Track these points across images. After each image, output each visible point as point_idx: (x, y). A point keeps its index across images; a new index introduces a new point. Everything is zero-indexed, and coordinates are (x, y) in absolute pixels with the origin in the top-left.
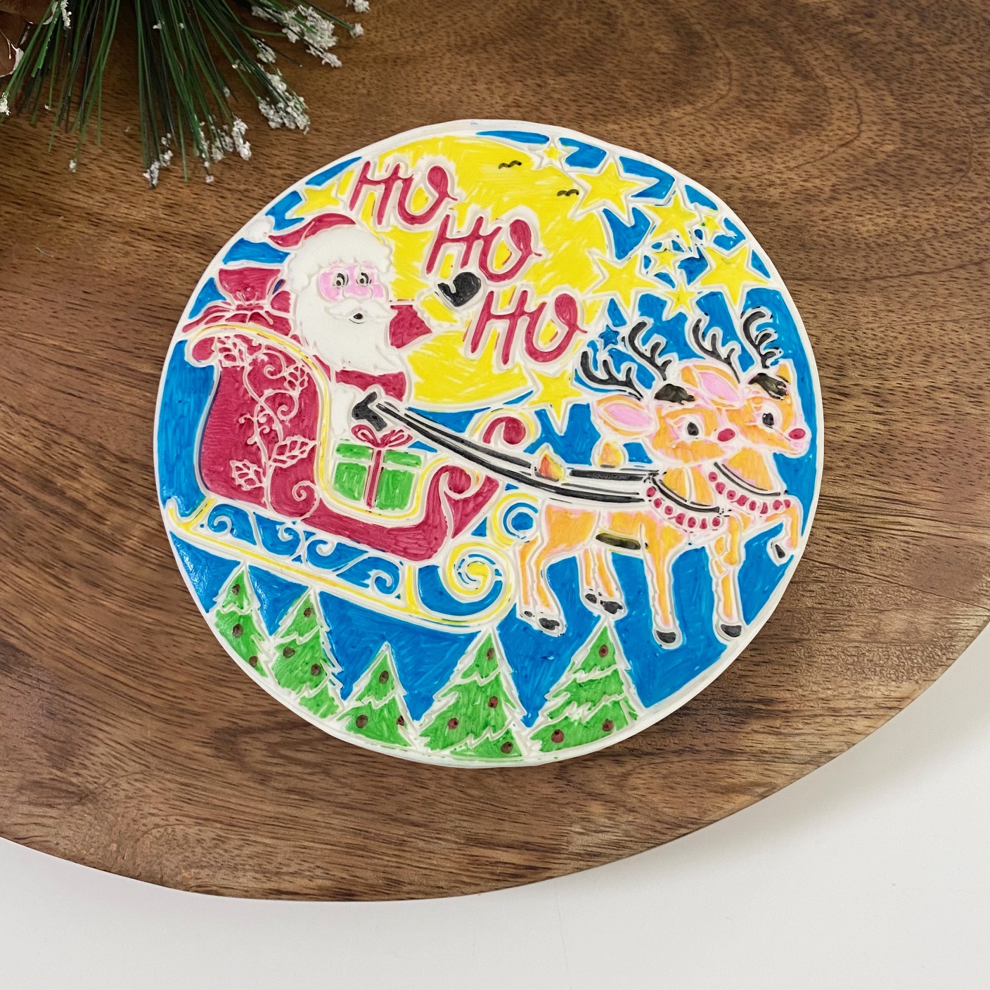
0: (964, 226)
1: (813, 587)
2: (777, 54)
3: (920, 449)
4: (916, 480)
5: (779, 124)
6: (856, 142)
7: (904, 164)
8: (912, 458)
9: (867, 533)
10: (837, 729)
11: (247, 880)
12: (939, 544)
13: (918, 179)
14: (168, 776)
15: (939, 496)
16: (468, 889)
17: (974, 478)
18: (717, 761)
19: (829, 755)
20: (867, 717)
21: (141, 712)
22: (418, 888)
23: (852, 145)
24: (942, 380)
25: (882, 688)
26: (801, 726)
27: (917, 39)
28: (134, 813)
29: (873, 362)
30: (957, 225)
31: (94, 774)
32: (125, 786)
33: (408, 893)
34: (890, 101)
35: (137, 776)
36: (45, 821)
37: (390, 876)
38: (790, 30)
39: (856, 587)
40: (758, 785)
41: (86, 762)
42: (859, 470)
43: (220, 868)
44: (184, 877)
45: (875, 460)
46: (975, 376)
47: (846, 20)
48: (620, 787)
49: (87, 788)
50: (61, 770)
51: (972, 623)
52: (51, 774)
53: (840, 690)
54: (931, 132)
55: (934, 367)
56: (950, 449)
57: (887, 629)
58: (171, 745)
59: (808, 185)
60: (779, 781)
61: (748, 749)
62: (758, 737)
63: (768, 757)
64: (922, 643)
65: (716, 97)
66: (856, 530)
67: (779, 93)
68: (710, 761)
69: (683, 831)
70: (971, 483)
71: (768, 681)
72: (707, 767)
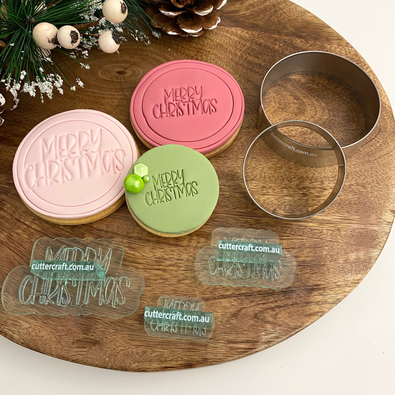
0: (352, 138)
1: (326, 248)
2: (288, 94)
3: (350, 203)
4: (351, 212)
5: (292, 113)
6: (316, 117)
7: (331, 122)
8: (348, 206)
9: (338, 230)
10: (340, 292)
11: (155, 365)
12: (361, 231)
13: (336, 126)
14: (124, 332)
15: (359, 217)
16: (230, 358)
17: (368, 210)
18: (305, 306)
19: (339, 300)
20: (349, 287)
21: (112, 312)
22: (213, 360)
23: (314, 117)
24: (353, 182)
25: (352, 277)
26: (329, 292)
27: (328, 87)
28: (114, 347)
29: (332, 179)
30: (349, 138)
31: (98, 335)
32: (110, 337)
33: (211, 362)
34: (323, 104)
35: (113, 334)
36: (82, 353)
37: (203, 357)
38: (291, 87)
39: (339, 247)
40: (319, 312)
41: (95, 331)
42: (333, 211)
43: (145, 362)
44: (133, 367)
45: (337, 208)
46: (363, 180)
47: (307, 83)
48: (275, 318)
49: (96, 340)
50: (87, 335)
51: (376, 254)
52: (83, 336)
53: (340, 279)
54: (337, 112)
55: (350, 179)
56: (359, 202)
57: (350, 259)
58: (125, 322)
59: (303, 130)
60: (326, 310)
61: (314, 301)
62: (316, 297)
63: (321, 303)
64: (361, 261)
65: (272, 107)
66: (336, 229)
67: (290, 105)
68: (303, 307)
69: (298, 330)
70: (367, 212)
71: (316, 279)
72: (302, 308)
